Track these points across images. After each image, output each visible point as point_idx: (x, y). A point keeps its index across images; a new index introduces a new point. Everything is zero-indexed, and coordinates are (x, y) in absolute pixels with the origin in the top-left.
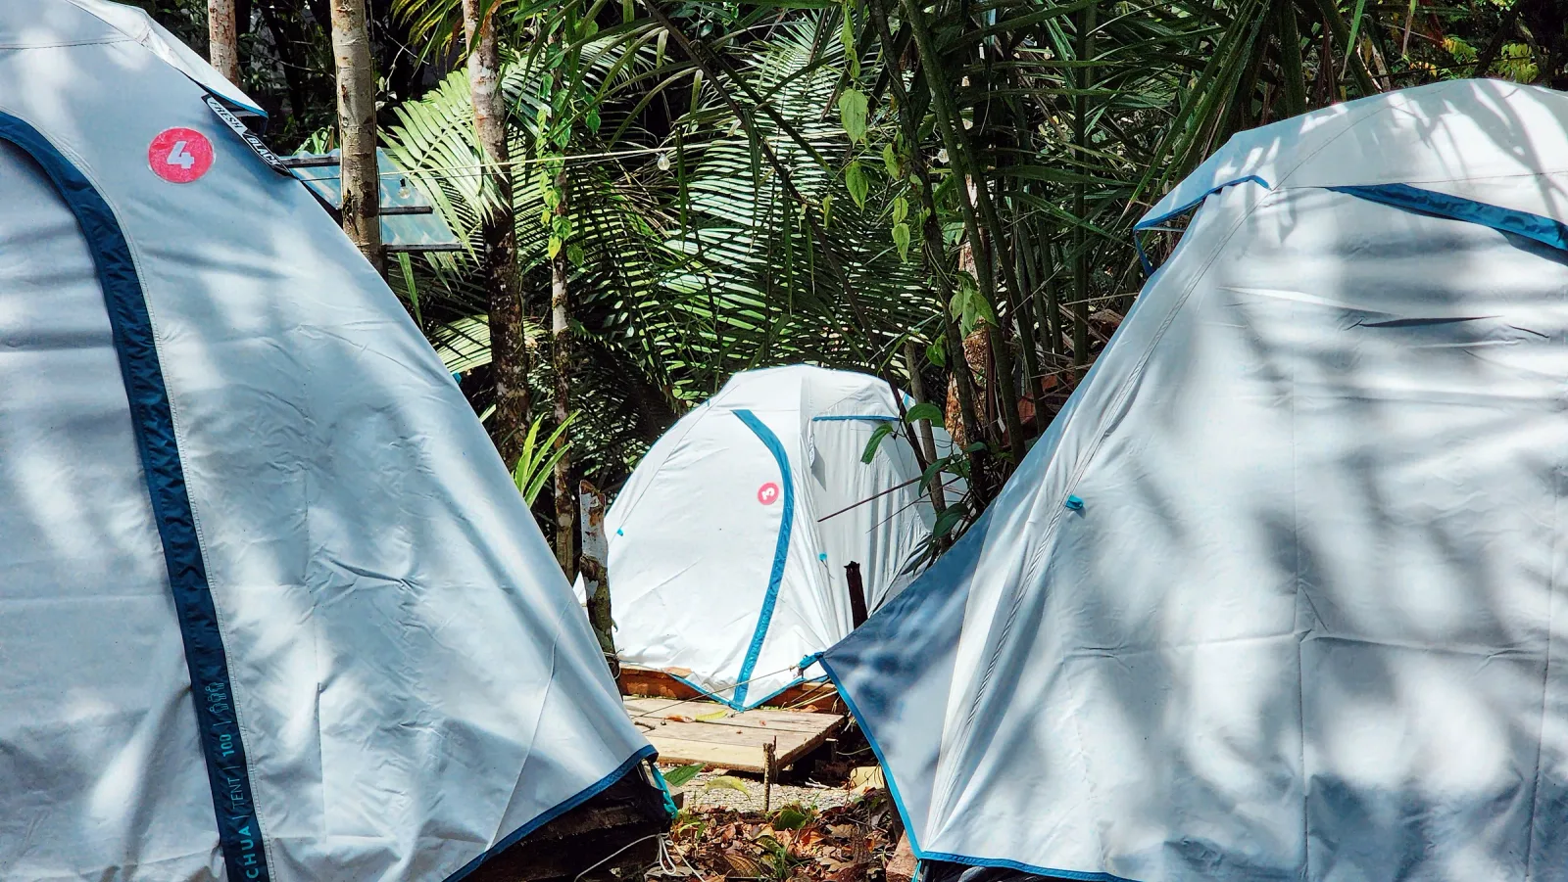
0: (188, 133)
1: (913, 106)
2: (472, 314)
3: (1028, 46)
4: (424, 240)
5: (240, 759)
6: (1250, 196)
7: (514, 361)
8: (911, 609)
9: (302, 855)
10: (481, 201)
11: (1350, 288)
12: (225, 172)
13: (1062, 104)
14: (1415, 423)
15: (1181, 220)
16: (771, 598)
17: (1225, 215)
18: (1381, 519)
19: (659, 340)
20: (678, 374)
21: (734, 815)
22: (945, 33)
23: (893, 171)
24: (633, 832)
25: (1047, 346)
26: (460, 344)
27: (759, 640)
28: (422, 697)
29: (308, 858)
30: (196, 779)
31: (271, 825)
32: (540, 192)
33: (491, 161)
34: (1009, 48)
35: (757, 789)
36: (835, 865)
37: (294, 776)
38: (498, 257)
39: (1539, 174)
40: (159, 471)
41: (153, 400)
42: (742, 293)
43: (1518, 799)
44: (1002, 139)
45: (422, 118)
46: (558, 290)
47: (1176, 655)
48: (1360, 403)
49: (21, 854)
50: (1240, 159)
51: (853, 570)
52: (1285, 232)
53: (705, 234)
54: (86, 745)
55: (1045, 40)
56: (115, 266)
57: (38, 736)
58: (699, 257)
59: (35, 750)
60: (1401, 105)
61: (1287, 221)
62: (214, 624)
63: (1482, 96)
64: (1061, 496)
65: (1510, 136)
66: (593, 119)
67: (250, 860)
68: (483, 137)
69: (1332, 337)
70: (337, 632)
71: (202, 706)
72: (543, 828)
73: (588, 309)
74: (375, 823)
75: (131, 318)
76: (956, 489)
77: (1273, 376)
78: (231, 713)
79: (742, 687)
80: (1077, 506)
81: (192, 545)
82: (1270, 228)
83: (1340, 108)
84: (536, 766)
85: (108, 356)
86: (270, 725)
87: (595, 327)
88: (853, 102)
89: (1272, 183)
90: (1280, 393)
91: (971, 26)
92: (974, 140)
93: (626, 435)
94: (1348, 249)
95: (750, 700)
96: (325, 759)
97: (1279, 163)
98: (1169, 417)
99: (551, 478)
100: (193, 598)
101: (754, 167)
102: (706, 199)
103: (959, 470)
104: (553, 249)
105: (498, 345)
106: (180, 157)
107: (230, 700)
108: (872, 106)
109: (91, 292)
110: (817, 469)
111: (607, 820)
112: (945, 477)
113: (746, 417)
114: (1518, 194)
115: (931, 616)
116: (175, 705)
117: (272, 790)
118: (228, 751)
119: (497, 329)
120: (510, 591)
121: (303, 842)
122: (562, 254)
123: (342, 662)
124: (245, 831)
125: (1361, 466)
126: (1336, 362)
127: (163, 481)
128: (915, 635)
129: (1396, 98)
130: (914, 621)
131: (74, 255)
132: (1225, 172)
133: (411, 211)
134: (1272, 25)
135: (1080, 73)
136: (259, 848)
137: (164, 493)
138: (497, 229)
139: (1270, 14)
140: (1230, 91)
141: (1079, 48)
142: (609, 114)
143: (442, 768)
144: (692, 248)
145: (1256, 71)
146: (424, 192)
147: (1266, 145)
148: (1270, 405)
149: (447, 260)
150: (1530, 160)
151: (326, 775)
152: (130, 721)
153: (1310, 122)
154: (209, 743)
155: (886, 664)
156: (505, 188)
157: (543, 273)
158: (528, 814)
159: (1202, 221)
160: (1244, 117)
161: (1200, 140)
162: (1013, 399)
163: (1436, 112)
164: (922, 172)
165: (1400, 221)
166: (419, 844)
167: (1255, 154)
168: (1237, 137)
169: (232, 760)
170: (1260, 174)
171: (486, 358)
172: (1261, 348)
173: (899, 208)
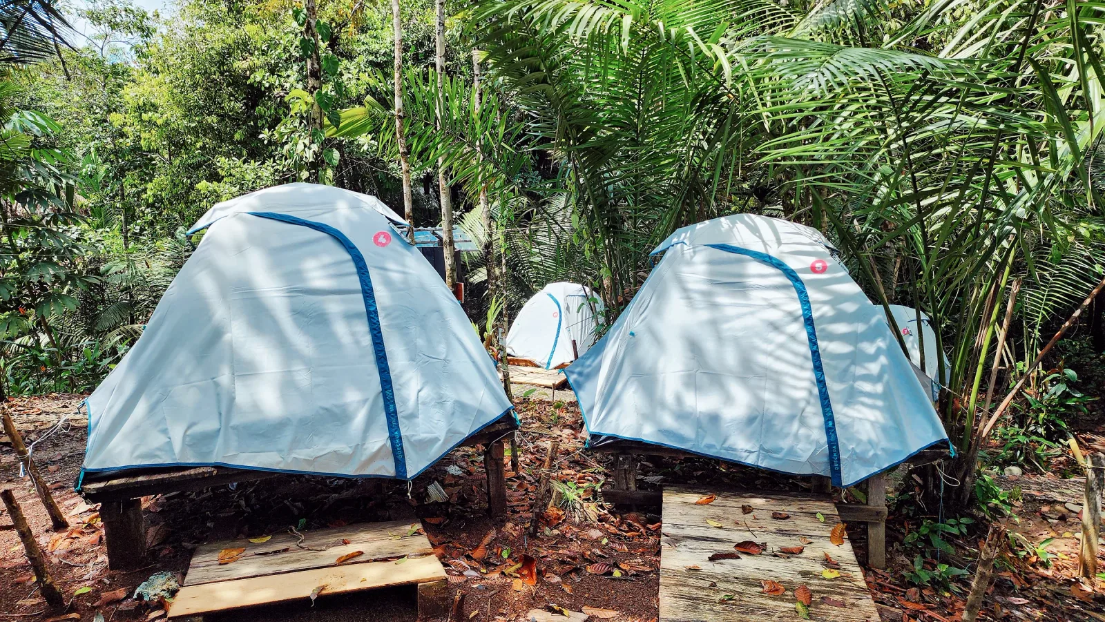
0: (384, 233)
1: (591, 219)
2: (481, 266)
3: (622, 202)
4: (469, 249)
5: (395, 412)
6: (682, 248)
7: (492, 279)
8: (588, 358)
9: (413, 439)
10: (484, 239)
11: (711, 273)
12: (395, 244)
13: (631, 217)
14: (730, 311)
15: (663, 252)
16: (556, 341)
17: (675, 252)
18: (720, 339)
19: (530, 274)
20: (534, 282)
21: (544, 402)
22: (600, 199)
23: (585, 237)
24: (507, 430)
25: (626, 282)
26: (480, 274)
27: (553, 352)
28: (448, 393)
29: (415, 441)
30: (383, 418)
31: (404, 431)
32: (499, 235)
33: (486, 228)
34: (616, 203)
35: (550, 391)
36: (570, 419)
37: (412, 416)
38: (488, 253)
39: (763, 241)
40: (375, 329)
41: (372, 309)
42: (551, 262)
43: (758, 420)
44: (615, 227)
45: (470, 217)
46: (504, 261)
47: (661, 377)
48: (714, 306)
49: (332, 441)
50: (679, 237)
51: (574, 342)
52: (692, 257)
53: (541, 247)
54: (351, 409)
55: (626, 200)
56: (362, 271)
57: (336, 406)
58: (539, 253)
59: (336, 410)
60: (724, 221)
61: (692, 254)
62: (389, 373)
63: (746, 218)
64: (628, 332)
65: (755, 230)
66: (512, 218)
67: (397, 441)
68: (485, 222)
69: (704, 287)
70: (423, 375)
71: (385, 396)
72: (482, 430)
73: (513, 266)
74: (434, 430)
75: (367, 285)
76: (602, 320)
77: (688, 298)
78: (393, 399)
79: (549, 363)
80: (632, 334)
81: (383, 350)
82: (687, 256)
83: (707, 222)
84: (480, 413)
85: (361, 296)
86: (404, 402)
87: (514, 270)
88: (575, 218)
89: (688, 243)
90: (691, 303)
91: (606, 197)
92: (607, 228)
93: (522, 297)
94: (711, 262)
95: (550, 368)
96: (420, 411)
97: (690, 238)
98: (658, 312)
99: (502, 309)
100: (383, 366)
101: (549, 235)
102: (542, 238)
103: (602, 314)
104: (502, 251)
105: (489, 275)
106: (382, 239)
107: (393, 395)
108: (580, 219)
109: (357, 278)
110: (568, 308)
111: (500, 427)
112: (599, 316)
113: (550, 295)
114: (758, 247)
115: (594, 361)
116: (377, 396)
117: (404, 421)
118: (391, 409)
119: (489, 271)
120: (474, 362)
121: (413, 435)
122: (505, 252)
123: (425, 384)
124: (396, 433)
125: (714, 324)
126: (706, 294)
127: (375, 332)
128: (590, 366)
129: (723, 219)
130: (588, 363)
131: (352, 267)
132: (675, 240)
133: (466, 241)
134: (688, 197)
135: (635, 210)
136: (400, 438)
137: (375, 336)
138: (488, 246)
139: (687, 194)
140: (675, 215)
141: (635, 202)
142: (516, 216)
143: (453, 414)
144: (538, 251)
145: (683, 209)
146: (469, 236)
147: (686, 233)
148: (687, 306)
149: (476, 254)
150: (760, 237)
151: (420, 416)
152: (365, 401)
153: (699, 226)
154: (386, 407)
155: (580, 374)
156: (490, 236)
157: (500, 257)
158: (478, 426)
159: (668, 254)
160: (679, 224)
161: (666, 232)
162: (616, 296)
163: (734, 223)
164: (593, 237)
165: (725, 254)
166: (446, 435)
167: (683, 235)
168: (678, 230)
169: (393, 412)
170: (685, 241)
171: (486, 278)
172: (685, 290)
173: (587, 246)
